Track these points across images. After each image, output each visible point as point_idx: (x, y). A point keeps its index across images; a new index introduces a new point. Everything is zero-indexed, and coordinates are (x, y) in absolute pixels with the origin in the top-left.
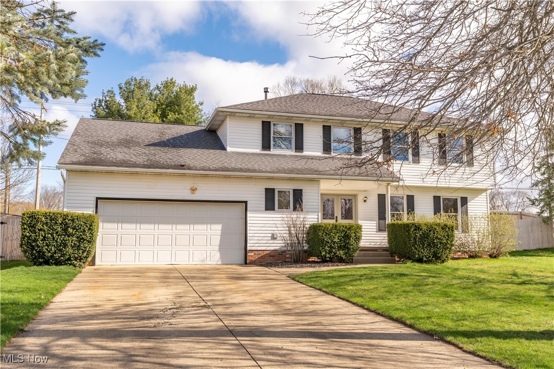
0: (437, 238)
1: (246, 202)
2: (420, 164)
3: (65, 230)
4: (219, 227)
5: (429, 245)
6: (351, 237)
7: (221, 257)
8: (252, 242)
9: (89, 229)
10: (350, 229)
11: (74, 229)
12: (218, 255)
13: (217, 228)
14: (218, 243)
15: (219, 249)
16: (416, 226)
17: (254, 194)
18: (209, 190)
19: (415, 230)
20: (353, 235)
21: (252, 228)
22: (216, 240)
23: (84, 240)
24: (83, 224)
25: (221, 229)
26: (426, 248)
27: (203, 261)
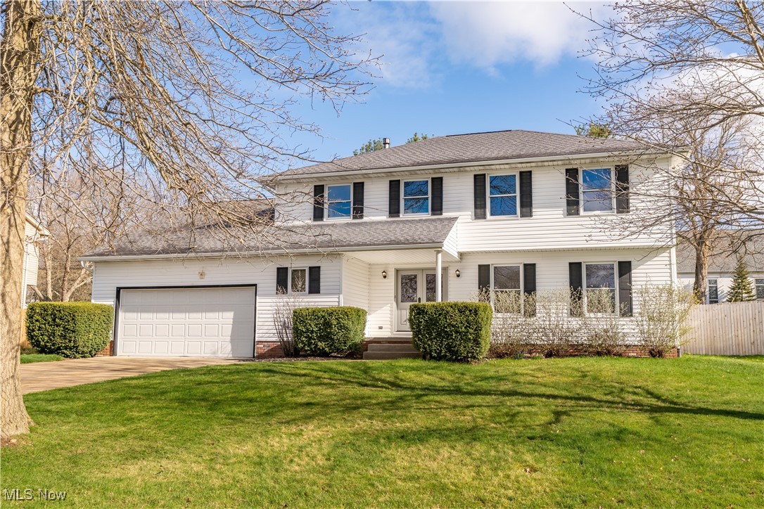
0: (450, 325)
1: (255, 285)
2: (534, 217)
3: (54, 320)
4: (230, 315)
5: (439, 335)
6: (331, 324)
7: (233, 349)
8: (261, 331)
9: (73, 319)
10: (330, 314)
11: (61, 319)
12: (229, 347)
13: (229, 316)
14: (230, 333)
15: (231, 339)
16: (419, 309)
17: (265, 276)
18: (218, 274)
19: (419, 314)
20: (335, 322)
21: (261, 316)
22: (228, 329)
23: (69, 330)
24: (67, 314)
25: (232, 317)
26: (434, 338)
27: (214, 353)
